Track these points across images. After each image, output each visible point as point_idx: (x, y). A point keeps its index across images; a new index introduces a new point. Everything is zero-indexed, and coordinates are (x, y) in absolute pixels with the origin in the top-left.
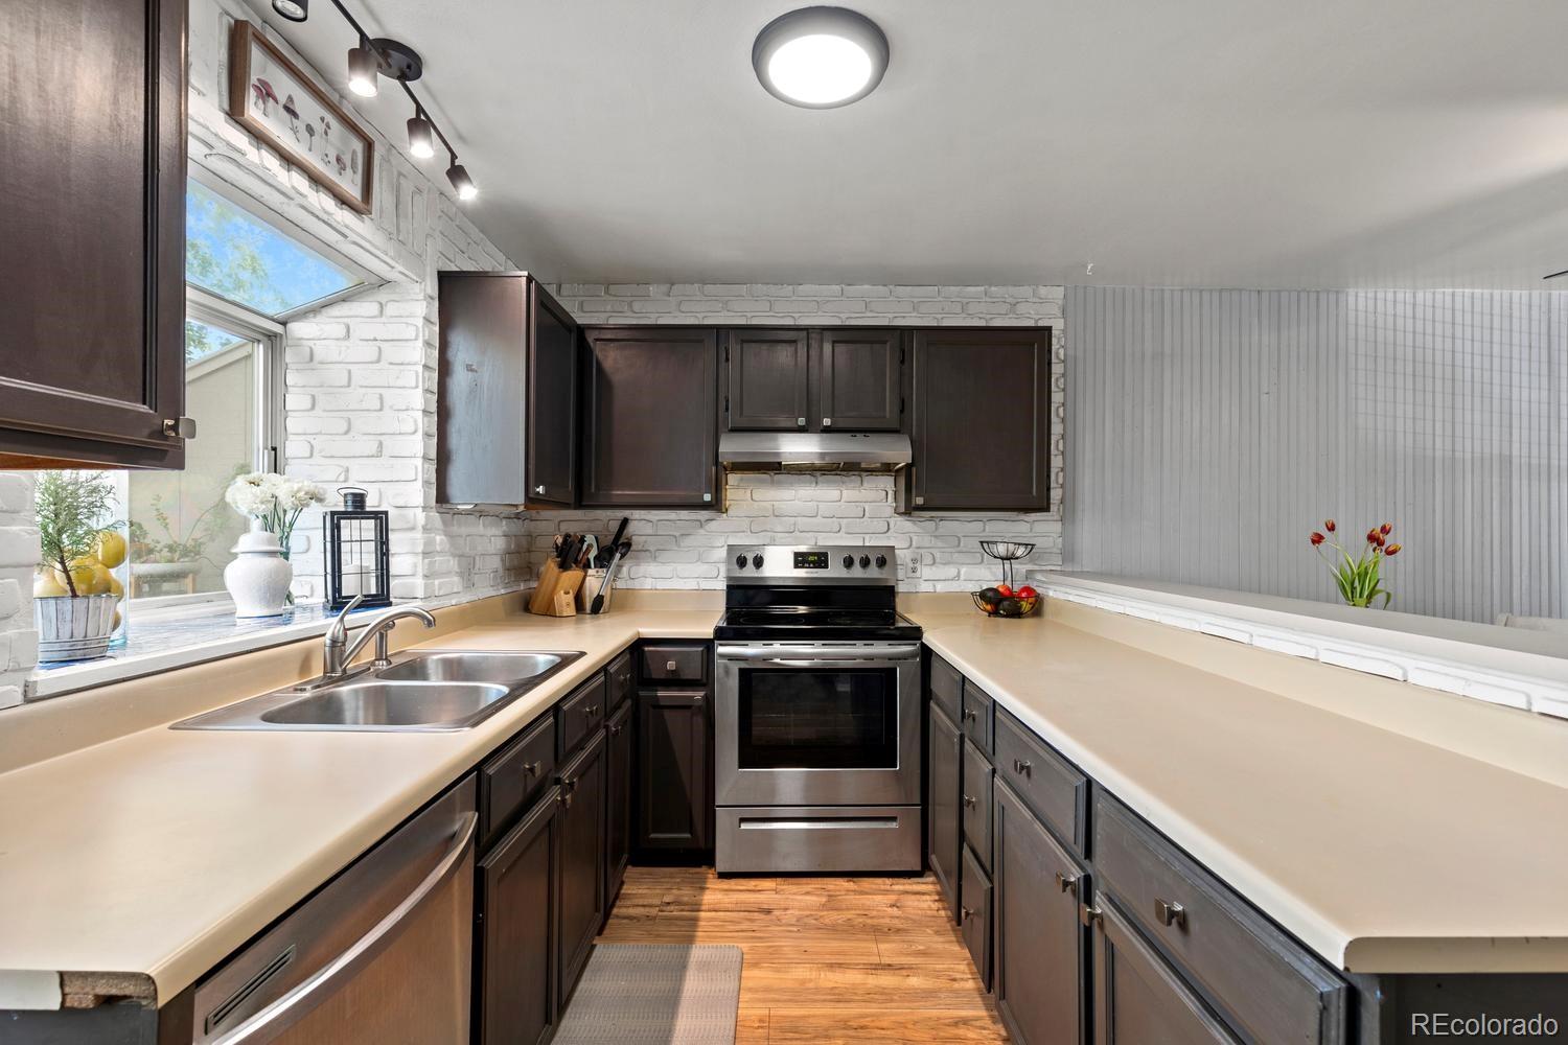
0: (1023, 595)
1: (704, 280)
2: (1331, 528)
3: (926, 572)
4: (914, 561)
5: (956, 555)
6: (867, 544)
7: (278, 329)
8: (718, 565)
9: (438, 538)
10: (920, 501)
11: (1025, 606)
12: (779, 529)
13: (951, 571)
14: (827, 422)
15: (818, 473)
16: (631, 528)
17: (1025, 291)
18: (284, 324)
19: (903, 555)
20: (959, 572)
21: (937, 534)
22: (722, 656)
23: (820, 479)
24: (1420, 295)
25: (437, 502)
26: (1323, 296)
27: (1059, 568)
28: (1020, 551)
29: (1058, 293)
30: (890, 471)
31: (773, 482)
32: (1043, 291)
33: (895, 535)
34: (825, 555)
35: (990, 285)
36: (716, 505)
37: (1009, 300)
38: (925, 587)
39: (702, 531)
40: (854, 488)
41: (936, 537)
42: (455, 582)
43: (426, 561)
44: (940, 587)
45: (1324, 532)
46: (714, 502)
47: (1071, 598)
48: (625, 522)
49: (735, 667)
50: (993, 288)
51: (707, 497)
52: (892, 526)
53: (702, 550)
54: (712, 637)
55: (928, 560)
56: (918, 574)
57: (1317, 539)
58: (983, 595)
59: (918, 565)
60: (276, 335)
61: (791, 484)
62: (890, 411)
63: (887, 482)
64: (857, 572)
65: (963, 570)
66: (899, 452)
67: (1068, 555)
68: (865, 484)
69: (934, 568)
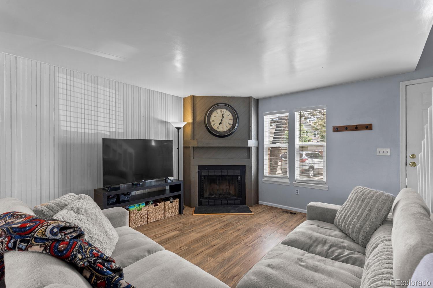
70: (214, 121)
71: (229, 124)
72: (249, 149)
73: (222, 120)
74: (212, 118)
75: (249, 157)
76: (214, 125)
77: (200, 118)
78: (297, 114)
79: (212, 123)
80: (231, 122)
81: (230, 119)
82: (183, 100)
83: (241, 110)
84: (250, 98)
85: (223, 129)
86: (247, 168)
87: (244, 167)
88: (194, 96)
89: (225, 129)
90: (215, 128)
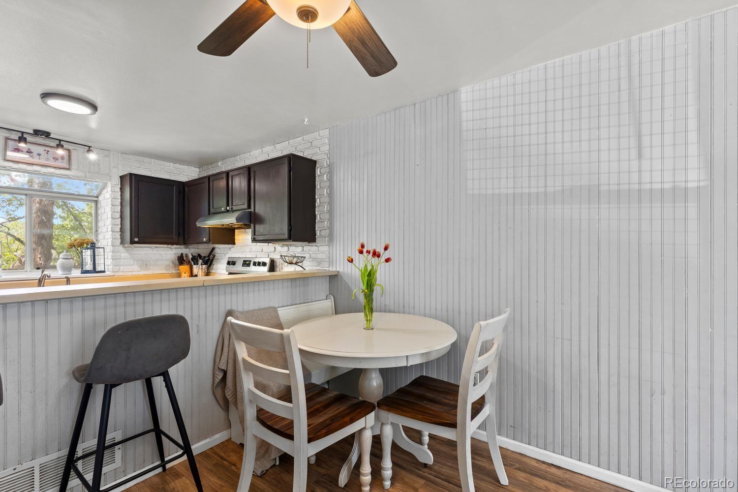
3: (285, 269)
7: (96, 199)
9: (122, 255)
16: (217, 251)
17: (316, 134)
18: (98, 197)
19: (279, 262)
25: (121, 244)
29: (326, 133)
32: (321, 132)
33: (277, 253)
34: (251, 261)
35: (304, 135)
42: (136, 268)
43: (114, 261)
48: (213, 249)
50: (305, 136)
52: (276, 249)
56: (283, 270)
59: (283, 266)
60: (96, 201)
62: (246, 200)
67: (331, 262)
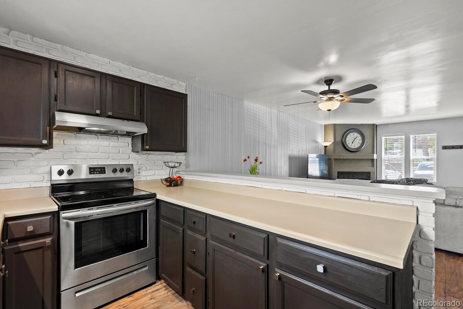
0: (178, 179)
1: (33, 35)
2: (249, 158)
3: (143, 173)
4: (139, 169)
5: (154, 166)
6: (121, 163)
8: (44, 175)
10: (148, 147)
11: (179, 182)
12: (79, 157)
13: (152, 172)
14: (110, 114)
15: (99, 135)
17: (175, 81)
19: (135, 168)
20: (155, 173)
21: (147, 159)
22: (65, 218)
23: (100, 137)
24: (255, 105)
26: (240, 101)
27: (184, 170)
28: (177, 165)
29: (183, 84)
30: (130, 136)
31: (76, 137)
32: (180, 83)
33: (132, 160)
34: (104, 168)
36: (49, 146)
37: (171, 83)
38: (143, 179)
39: (33, 159)
40: (115, 142)
41: (147, 160)
44: (148, 178)
45: (247, 159)
46: (48, 144)
47: (195, 179)
49: (72, 223)
50: (166, 78)
51: (45, 142)
52: (131, 156)
53: (32, 168)
54: (57, 210)
55: (144, 169)
56: (141, 174)
57: (245, 160)
58: (166, 180)
59: (141, 171)
61: (85, 138)
62: (136, 113)
63: (129, 140)
64: (118, 175)
65: (156, 172)
66: (141, 129)
67: (187, 166)
68: (120, 140)
69: (146, 172)
70: (348, 141)
71: (359, 143)
72: (373, 160)
73: (354, 140)
74: (347, 139)
75: (373, 166)
76: (348, 144)
77: (339, 139)
78: (411, 137)
79: (347, 143)
80: (361, 142)
81: (359, 140)
82: (324, 126)
83: (368, 133)
84: (374, 125)
85: (355, 146)
86: (372, 174)
87: (369, 173)
88: (335, 124)
89: (357, 147)
90: (349, 146)
